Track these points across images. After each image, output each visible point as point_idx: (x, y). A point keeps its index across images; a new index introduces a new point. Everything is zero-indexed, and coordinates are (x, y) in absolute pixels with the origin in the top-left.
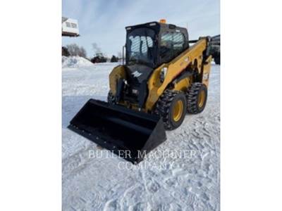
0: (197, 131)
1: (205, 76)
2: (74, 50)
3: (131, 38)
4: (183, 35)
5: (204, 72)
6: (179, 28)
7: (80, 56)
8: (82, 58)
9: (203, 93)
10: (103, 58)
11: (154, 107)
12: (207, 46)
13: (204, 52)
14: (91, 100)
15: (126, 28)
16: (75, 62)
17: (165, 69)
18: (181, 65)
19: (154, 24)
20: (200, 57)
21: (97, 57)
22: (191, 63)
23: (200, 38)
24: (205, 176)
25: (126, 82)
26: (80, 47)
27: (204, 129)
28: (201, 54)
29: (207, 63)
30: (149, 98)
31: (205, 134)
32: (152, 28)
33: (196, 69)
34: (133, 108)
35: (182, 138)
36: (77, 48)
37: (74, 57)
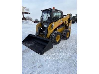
0: (63, 46)
1: (69, 27)
2: (28, 18)
3: (43, 14)
4: (61, 13)
5: (69, 25)
6: (59, 11)
7: (30, 20)
8: (30, 21)
9: (68, 32)
10: (38, 21)
11: (50, 37)
12: (70, 17)
13: (69, 19)
14: (30, 34)
15: (42, 10)
16: (28, 22)
17: (54, 24)
18: (60, 23)
19: (50, 9)
20: (67, 20)
21: (36, 21)
22: (64, 22)
23: (68, 14)
24: (60, 62)
25: (41, 29)
26: (30, 17)
27: (66, 46)
28: (68, 20)
29: (70, 23)
30: (48, 33)
31: (65, 48)
32: (49, 10)
33: (66, 25)
34: (43, 37)
35: (56, 49)
36: (29, 18)
37: (28, 21)
